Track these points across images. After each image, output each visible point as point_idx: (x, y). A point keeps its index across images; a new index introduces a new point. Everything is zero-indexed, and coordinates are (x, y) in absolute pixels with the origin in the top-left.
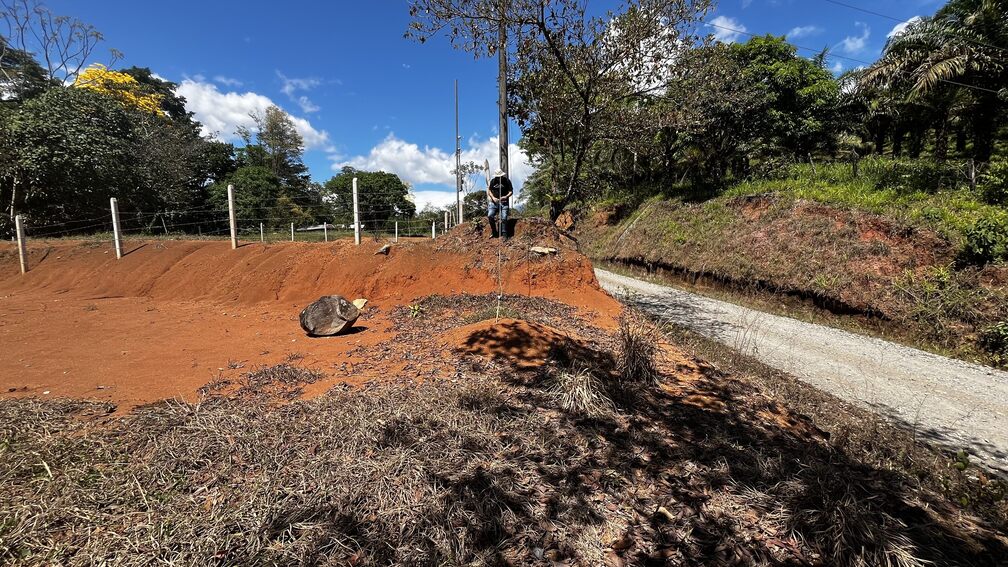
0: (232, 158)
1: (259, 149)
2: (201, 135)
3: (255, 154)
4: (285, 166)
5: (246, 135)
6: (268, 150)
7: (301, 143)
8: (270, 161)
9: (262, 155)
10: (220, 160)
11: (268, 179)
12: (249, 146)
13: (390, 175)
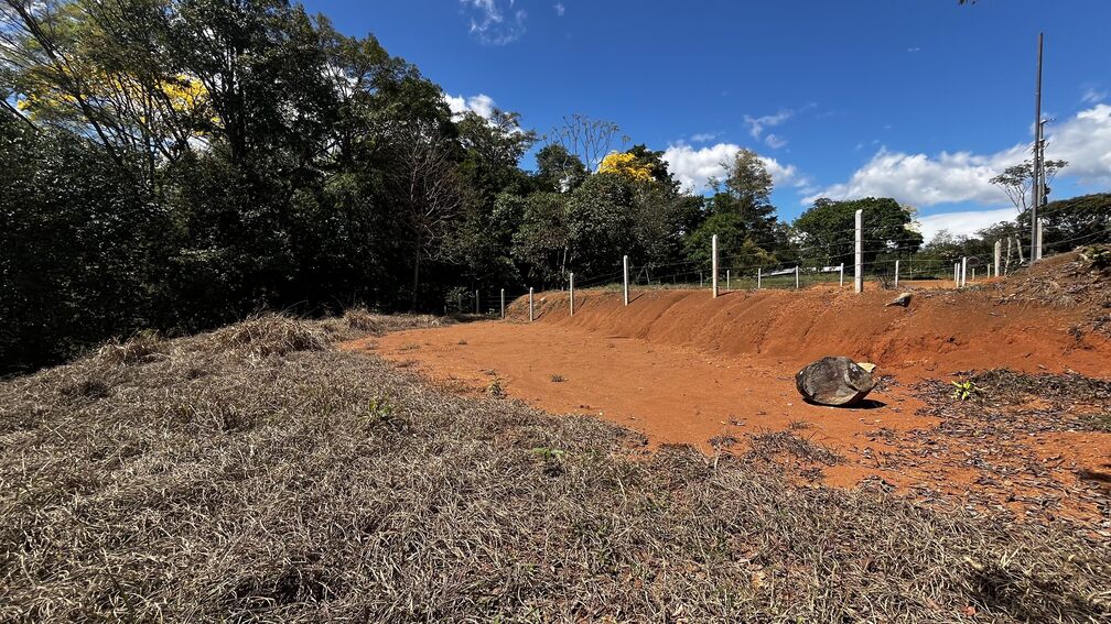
0: (701, 208)
1: (727, 197)
2: (680, 192)
3: (723, 201)
4: (752, 208)
5: (716, 185)
6: (737, 195)
7: (769, 182)
8: (736, 206)
9: (730, 201)
10: (692, 213)
11: (736, 225)
12: (717, 195)
13: (883, 200)
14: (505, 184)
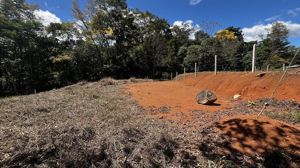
4: (279, 44)
6: (272, 39)
9: (269, 42)
12: (263, 40)
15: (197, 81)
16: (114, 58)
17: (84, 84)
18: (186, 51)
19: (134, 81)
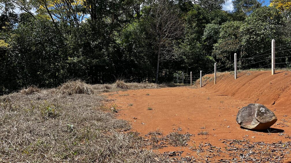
14: (212, 19)
15: (238, 87)
16: (87, 45)
17: (32, 92)
18: (217, 32)
19: (122, 87)
